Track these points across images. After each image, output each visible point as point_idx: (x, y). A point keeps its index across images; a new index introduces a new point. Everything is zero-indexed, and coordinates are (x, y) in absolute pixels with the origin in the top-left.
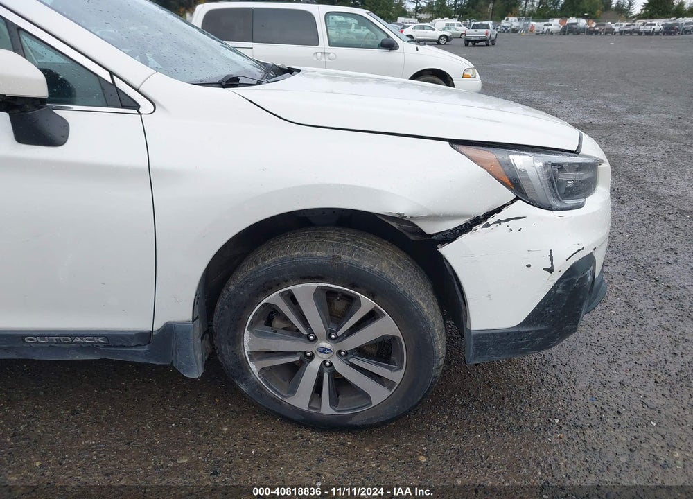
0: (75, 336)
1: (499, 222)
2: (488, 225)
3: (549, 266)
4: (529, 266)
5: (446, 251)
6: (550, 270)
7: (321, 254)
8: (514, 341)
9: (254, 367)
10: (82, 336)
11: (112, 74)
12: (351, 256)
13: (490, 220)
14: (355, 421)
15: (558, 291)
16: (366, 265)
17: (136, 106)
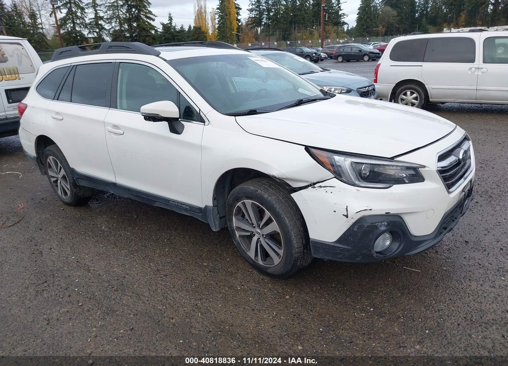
0: (182, 204)
1: (321, 187)
2: (315, 187)
3: (346, 214)
4: (335, 211)
5: (294, 195)
6: (347, 216)
7: (252, 188)
8: (333, 250)
9: (237, 234)
10: (184, 205)
11: (200, 110)
12: (262, 191)
13: (316, 186)
14: (269, 271)
15: (355, 229)
16: (266, 196)
17: (204, 122)
